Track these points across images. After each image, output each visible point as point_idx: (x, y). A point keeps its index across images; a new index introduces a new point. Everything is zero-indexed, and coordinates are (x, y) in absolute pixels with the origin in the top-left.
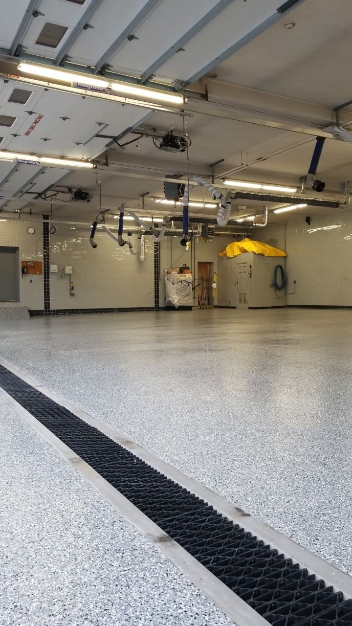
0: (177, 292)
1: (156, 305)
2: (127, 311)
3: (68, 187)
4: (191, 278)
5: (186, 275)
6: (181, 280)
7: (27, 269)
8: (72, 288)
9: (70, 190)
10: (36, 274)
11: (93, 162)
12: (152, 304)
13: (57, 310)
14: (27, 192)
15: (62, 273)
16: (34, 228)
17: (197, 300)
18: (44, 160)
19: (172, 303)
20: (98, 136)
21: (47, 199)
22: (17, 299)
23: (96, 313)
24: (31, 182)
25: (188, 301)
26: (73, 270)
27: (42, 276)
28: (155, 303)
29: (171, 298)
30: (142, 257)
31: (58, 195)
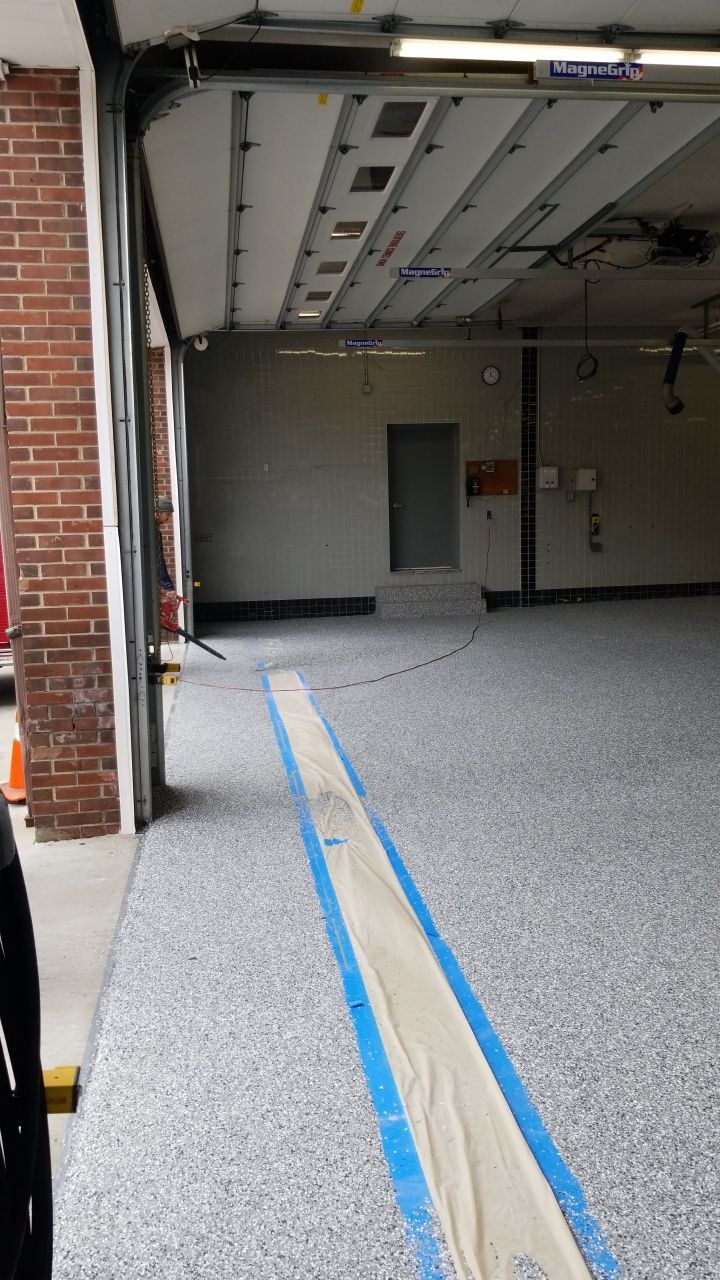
3: (639, 219)
7: (478, 484)
8: (597, 532)
9: (645, 226)
10: (502, 493)
13: (554, 591)
14: (515, 249)
15: (568, 490)
16: (497, 368)
21: (575, 264)
22: (452, 563)
23: (658, 596)
26: (599, 480)
27: (516, 503)
31: (607, 247)
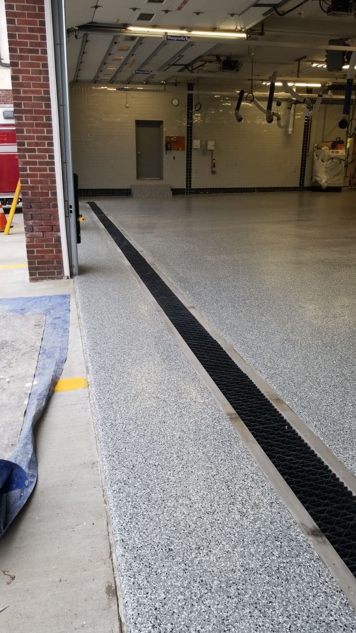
0: (326, 171)
1: (300, 185)
2: (269, 191)
3: (216, 55)
4: (345, 154)
5: (339, 151)
6: (332, 156)
7: (171, 145)
8: (214, 166)
9: (218, 58)
10: (179, 150)
11: (247, 32)
12: (296, 184)
13: (198, 189)
14: (174, 65)
15: (204, 149)
16: (178, 99)
17: (348, 179)
18: (195, 33)
19: (318, 183)
20: (256, 5)
21: (194, 71)
22: (160, 177)
23: (236, 192)
24: (179, 55)
25: (339, 182)
26: (216, 146)
27: (185, 152)
28: (300, 183)
29: (318, 177)
30: (290, 129)
31: (205, 65)
